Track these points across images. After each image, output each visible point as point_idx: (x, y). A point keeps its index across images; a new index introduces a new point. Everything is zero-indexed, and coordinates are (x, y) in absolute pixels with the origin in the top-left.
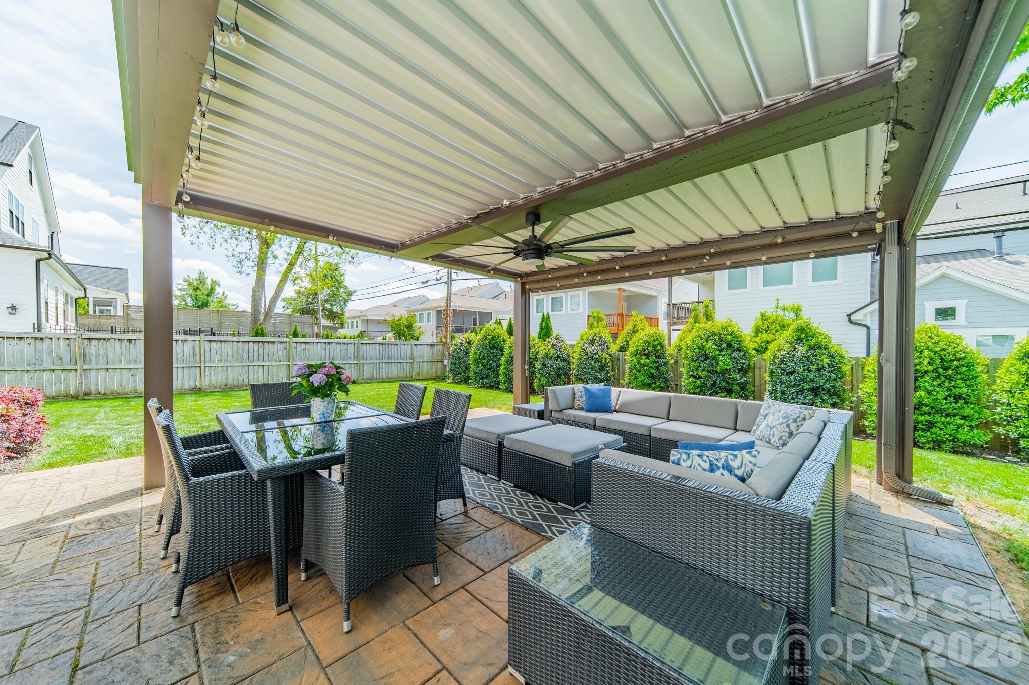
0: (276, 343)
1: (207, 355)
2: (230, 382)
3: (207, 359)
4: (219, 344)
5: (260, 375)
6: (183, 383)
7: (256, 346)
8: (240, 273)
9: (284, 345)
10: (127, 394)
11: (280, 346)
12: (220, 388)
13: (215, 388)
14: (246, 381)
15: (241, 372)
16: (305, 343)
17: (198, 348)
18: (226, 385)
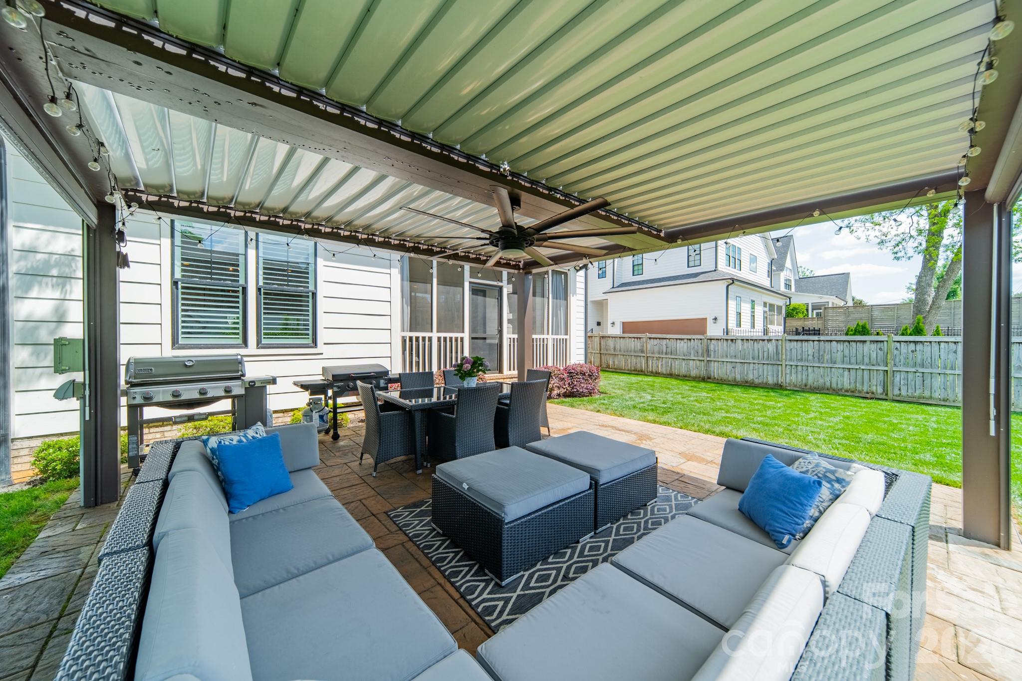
0: (868, 343)
1: (788, 354)
2: (810, 382)
3: (788, 357)
4: (799, 343)
5: (845, 379)
6: (767, 378)
7: (840, 347)
8: (898, 259)
9: (879, 345)
10: (729, 381)
11: (874, 346)
12: (800, 387)
13: (795, 386)
14: (828, 384)
15: (822, 373)
16: (915, 342)
17: (780, 347)
18: (806, 385)
